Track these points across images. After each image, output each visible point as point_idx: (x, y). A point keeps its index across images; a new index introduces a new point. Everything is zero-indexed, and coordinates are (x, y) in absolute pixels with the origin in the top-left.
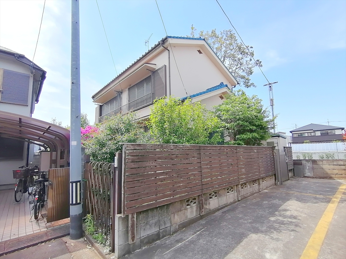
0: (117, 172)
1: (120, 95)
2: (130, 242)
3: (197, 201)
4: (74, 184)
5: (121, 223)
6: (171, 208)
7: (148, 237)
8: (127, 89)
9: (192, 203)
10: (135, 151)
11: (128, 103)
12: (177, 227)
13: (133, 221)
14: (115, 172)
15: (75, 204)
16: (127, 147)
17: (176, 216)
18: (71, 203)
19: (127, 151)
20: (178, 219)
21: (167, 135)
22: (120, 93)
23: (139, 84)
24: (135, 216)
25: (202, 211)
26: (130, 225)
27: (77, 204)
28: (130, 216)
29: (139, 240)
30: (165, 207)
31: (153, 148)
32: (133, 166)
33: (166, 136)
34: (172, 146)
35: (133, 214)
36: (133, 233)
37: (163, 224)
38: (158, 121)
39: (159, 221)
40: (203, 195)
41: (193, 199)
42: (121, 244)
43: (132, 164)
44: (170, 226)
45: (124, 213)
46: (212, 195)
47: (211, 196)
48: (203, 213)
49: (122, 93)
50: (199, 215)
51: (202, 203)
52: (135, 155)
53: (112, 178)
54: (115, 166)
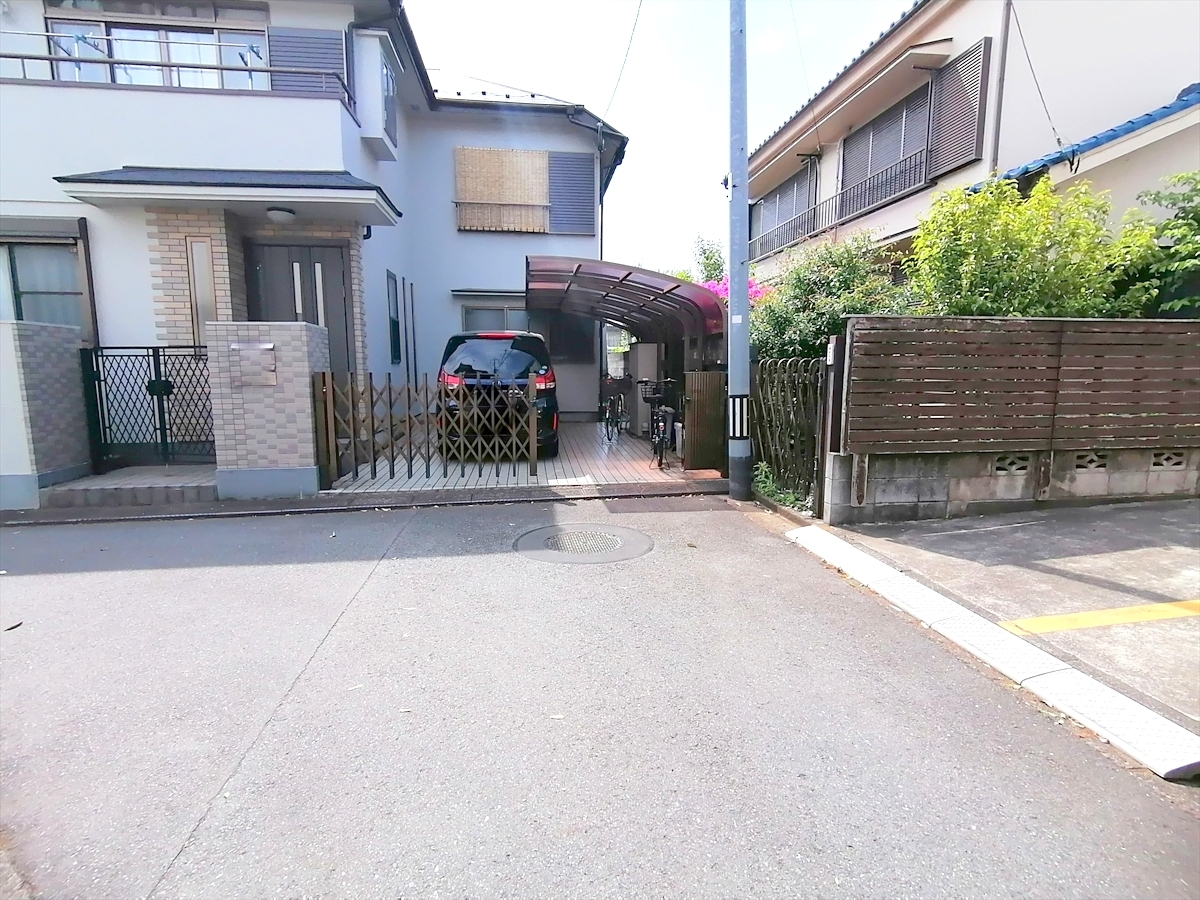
0: (832, 375)
1: (813, 165)
2: (854, 503)
3: (1030, 464)
4: (738, 400)
5: (837, 466)
6: (950, 465)
7: (891, 506)
8: (839, 144)
9: (1014, 467)
10: (873, 332)
11: (840, 191)
12: (964, 507)
13: (862, 469)
14: (827, 375)
15: (738, 438)
16: (857, 323)
17: (963, 485)
18: (731, 435)
19: (857, 333)
20: (966, 491)
21: (963, 293)
22: (815, 157)
23: (884, 120)
24: (867, 460)
25: (1044, 492)
26: (854, 474)
27: (742, 437)
28: (856, 458)
29: (872, 506)
30: (937, 459)
31: (916, 326)
32: (868, 363)
33: (959, 296)
34: (969, 322)
35: (862, 456)
36: (860, 489)
37: (929, 493)
38: (937, 256)
39: (918, 484)
40: (1052, 454)
41: (1020, 458)
42: (838, 502)
43: (865, 358)
44: (946, 502)
45: (845, 449)
46: (1088, 459)
47: (1080, 462)
48: (1046, 497)
49: (819, 156)
50: (1034, 498)
51: (1046, 473)
52: (873, 340)
53: (821, 387)
54: (829, 363)
